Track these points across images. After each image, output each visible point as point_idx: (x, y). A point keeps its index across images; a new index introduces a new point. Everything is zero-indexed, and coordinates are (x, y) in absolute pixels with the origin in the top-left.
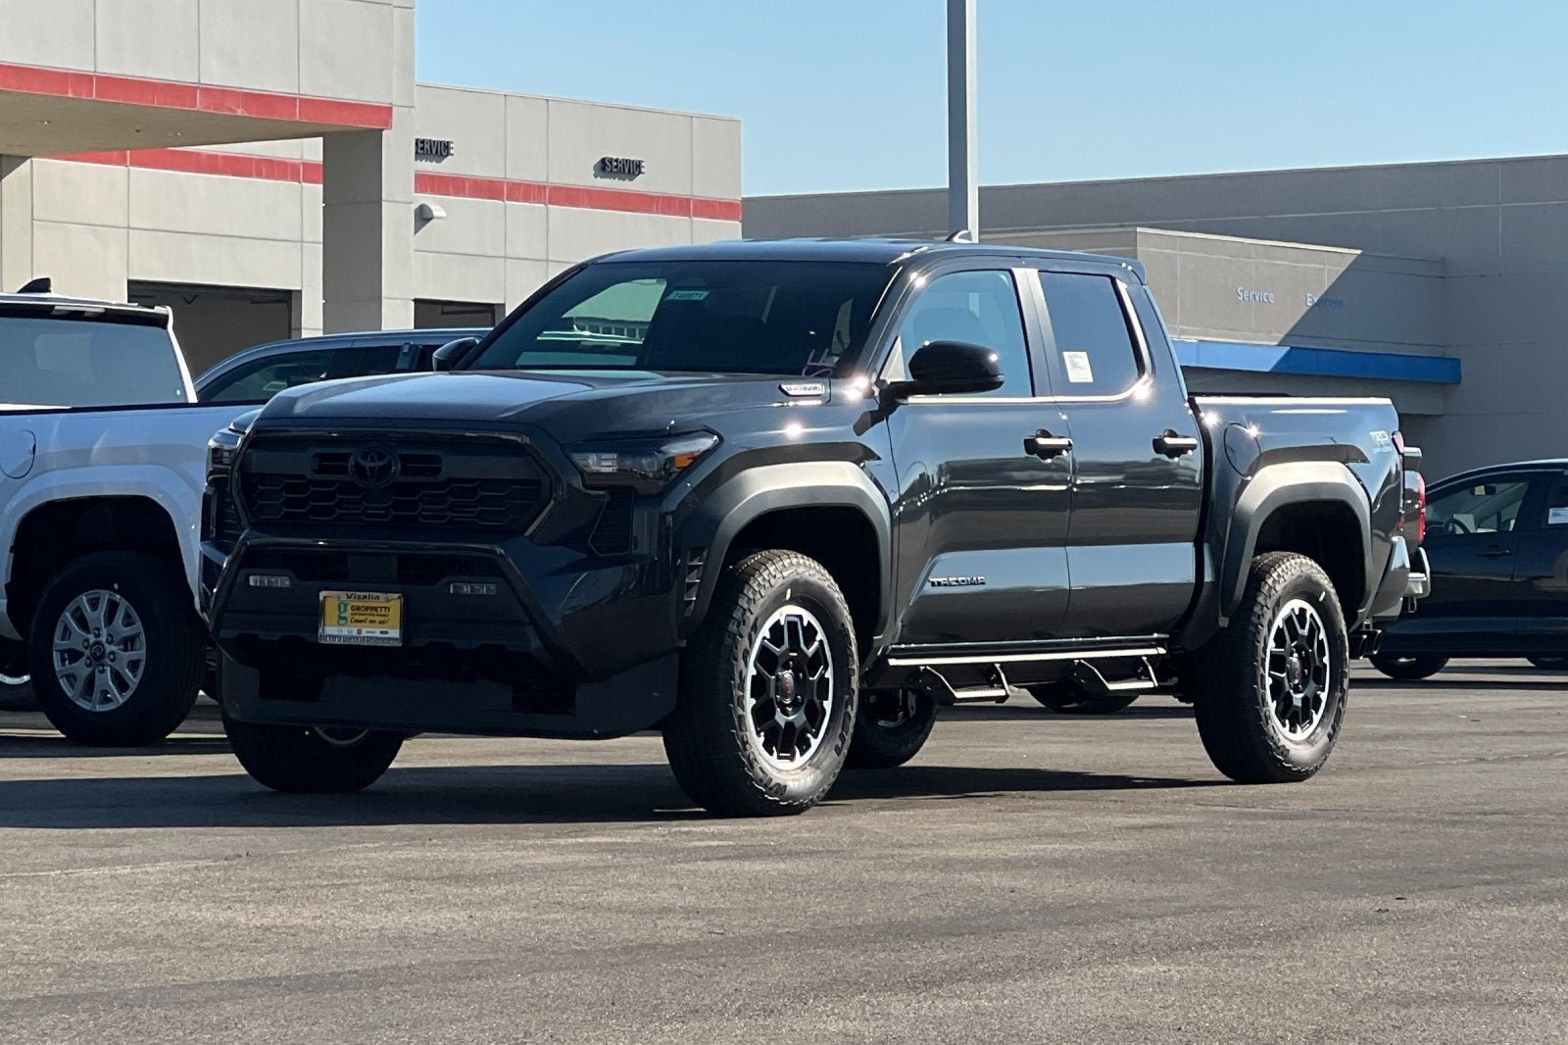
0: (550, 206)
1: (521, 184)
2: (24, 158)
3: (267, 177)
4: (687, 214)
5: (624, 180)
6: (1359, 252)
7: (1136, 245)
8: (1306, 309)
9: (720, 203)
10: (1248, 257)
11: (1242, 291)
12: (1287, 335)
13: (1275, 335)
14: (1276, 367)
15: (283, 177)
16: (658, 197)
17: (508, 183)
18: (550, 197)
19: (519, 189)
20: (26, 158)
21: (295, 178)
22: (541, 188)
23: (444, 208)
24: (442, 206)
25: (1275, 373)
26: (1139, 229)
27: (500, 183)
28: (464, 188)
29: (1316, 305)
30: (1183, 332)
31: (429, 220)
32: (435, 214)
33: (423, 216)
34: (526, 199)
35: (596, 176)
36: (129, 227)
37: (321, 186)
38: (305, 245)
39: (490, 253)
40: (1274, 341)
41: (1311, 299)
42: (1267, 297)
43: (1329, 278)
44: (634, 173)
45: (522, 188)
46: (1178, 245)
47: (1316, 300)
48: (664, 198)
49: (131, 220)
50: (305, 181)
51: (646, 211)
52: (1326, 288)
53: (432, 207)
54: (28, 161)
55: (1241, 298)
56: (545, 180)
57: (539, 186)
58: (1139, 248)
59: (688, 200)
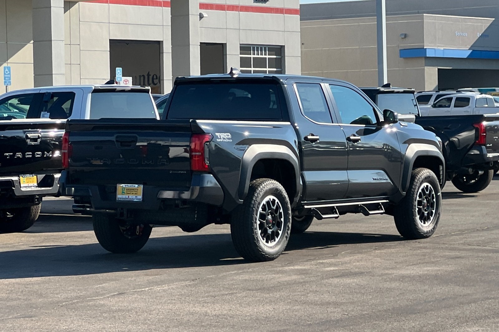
0: (240, 12)
1: (231, 6)
2: (76, 2)
3: (152, 6)
4: (283, 13)
5: (263, 3)
6: (494, 19)
7: (423, 20)
8: (477, 38)
9: (293, 10)
10: (459, 22)
11: (457, 33)
12: (472, 46)
13: (468, 46)
14: (468, 56)
15: (157, 6)
16: (274, 8)
17: (227, 5)
18: (240, 10)
19: (230, 7)
20: (78, 2)
21: (161, 6)
22: (237, 7)
23: (207, 14)
24: (206, 13)
25: (468, 58)
26: (424, 14)
27: (224, 5)
28: (213, 8)
29: (481, 36)
30: (438, 46)
31: (203, 17)
32: (204, 16)
33: (201, 17)
34: (233, 10)
35: (254, 2)
36: (109, 23)
37: (170, 8)
38: (164, 26)
39: (221, 27)
40: (467, 48)
41: (479, 35)
42: (465, 34)
43: (484, 27)
44: (266, 1)
45: (231, 7)
46: (437, 18)
47: (480, 35)
48: (276, 9)
49: (110, 20)
50: (164, 6)
51: (270, 13)
52: (484, 31)
53: (203, 14)
54: (78, 3)
55: (457, 35)
56: (238, 4)
57: (236, 6)
58: (425, 21)
59: (283, 9)
